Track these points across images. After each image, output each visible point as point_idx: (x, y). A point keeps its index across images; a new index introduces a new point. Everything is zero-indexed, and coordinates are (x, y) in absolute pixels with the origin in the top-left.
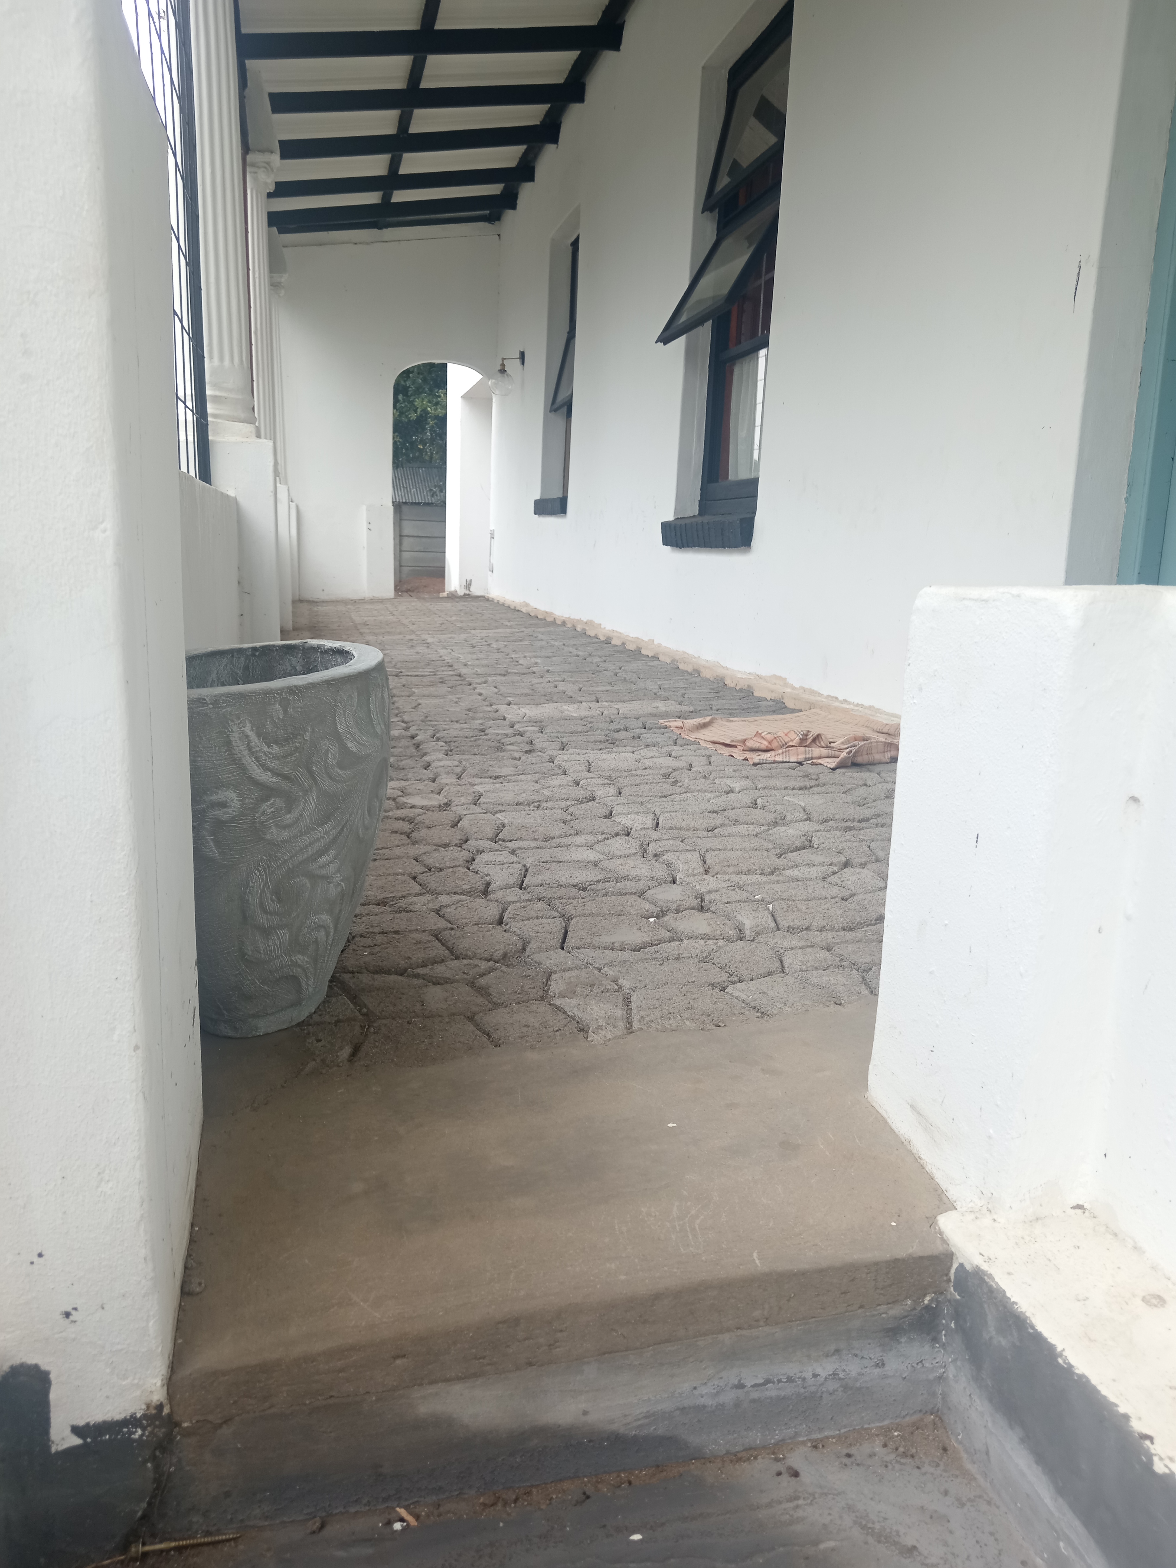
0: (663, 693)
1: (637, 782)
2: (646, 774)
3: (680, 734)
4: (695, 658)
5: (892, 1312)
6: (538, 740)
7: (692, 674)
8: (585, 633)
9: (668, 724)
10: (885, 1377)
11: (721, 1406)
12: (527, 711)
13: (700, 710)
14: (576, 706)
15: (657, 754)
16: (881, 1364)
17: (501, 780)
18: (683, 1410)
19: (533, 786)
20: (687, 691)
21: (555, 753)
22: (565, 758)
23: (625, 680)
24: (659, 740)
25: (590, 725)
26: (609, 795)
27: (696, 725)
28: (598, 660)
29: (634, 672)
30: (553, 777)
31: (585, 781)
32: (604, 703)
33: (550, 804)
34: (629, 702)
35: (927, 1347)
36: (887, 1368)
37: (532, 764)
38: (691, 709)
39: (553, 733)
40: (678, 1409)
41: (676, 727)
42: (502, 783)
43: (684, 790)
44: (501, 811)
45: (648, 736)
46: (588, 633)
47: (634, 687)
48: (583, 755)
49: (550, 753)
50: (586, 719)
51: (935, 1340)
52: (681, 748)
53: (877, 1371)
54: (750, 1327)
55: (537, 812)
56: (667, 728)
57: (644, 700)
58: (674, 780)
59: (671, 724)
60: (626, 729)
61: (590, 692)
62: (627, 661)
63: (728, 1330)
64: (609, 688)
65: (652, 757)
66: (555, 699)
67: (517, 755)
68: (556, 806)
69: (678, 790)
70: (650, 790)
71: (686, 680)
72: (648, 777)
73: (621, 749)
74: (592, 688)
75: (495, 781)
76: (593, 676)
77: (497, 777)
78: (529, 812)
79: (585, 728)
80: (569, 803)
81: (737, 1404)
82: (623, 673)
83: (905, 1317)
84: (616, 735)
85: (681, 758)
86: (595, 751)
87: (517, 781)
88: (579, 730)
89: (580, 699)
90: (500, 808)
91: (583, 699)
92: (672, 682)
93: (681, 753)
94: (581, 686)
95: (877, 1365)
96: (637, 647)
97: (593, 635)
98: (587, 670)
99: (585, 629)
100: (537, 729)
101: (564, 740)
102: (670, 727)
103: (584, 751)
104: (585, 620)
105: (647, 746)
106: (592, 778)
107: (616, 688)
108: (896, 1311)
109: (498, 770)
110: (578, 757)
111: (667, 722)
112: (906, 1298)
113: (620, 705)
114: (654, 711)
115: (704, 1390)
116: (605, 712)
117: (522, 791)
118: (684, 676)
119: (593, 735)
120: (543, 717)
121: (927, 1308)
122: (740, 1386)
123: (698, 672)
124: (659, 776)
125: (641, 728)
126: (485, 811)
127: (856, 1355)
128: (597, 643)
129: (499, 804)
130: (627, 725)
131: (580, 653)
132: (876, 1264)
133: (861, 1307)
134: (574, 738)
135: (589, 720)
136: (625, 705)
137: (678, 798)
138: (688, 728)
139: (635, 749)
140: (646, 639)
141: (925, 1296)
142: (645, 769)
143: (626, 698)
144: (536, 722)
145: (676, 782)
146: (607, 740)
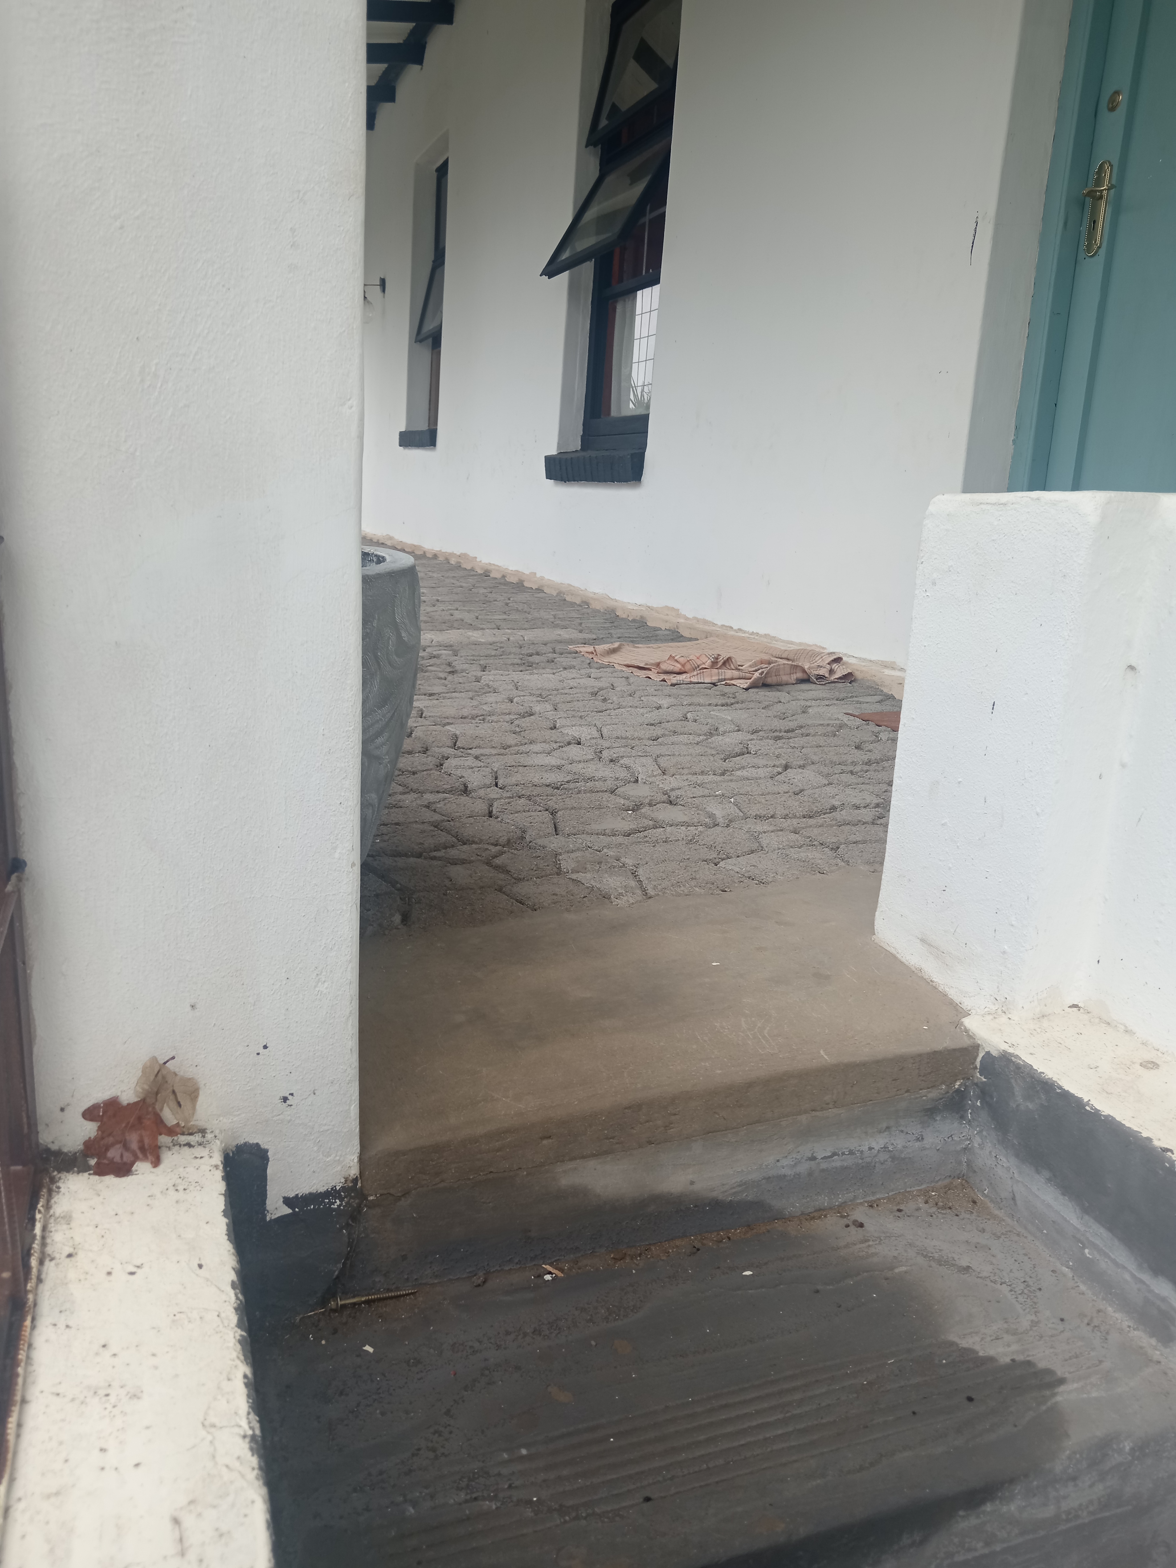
0: (560, 622)
1: (569, 699)
2: (574, 692)
3: (592, 658)
4: (582, 590)
5: (930, 1095)
6: (456, 662)
7: (581, 606)
8: (460, 566)
9: (577, 649)
10: (924, 1149)
11: (798, 1175)
12: (433, 637)
13: (602, 638)
14: (480, 632)
15: (579, 676)
16: (920, 1139)
17: (436, 697)
18: (768, 1179)
19: (470, 702)
20: (583, 621)
21: (480, 674)
22: (491, 678)
23: (517, 610)
24: (574, 664)
25: (502, 650)
26: (548, 710)
27: (607, 651)
28: (485, 591)
29: (524, 603)
30: (487, 695)
31: (519, 698)
32: (507, 630)
33: (494, 718)
34: (530, 630)
35: (956, 1124)
36: (925, 1142)
37: (460, 683)
38: (594, 637)
39: (468, 656)
40: (764, 1178)
41: (587, 652)
42: (437, 699)
43: (617, 706)
44: (449, 724)
45: (562, 660)
46: (464, 566)
47: (530, 617)
48: (506, 675)
49: (474, 673)
50: (495, 644)
51: (962, 1117)
52: (598, 671)
53: (917, 1144)
54: (822, 1109)
55: (484, 724)
56: (576, 653)
57: (544, 628)
58: (603, 698)
59: (581, 649)
60: (538, 654)
61: (488, 621)
62: (513, 593)
63: (806, 1112)
64: (505, 617)
65: (574, 678)
66: (455, 625)
67: (442, 675)
68: (501, 720)
69: (611, 706)
70: (585, 706)
71: (578, 610)
72: (577, 695)
73: (541, 671)
74: (489, 617)
75: (430, 698)
76: (485, 605)
77: (431, 695)
78: (477, 725)
79: (498, 652)
80: (512, 717)
81: (810, 1174)
82: (514, 604)
83: (941, 1099)
84: (531, 659)
85: (602, 679)
86: (517, 673)
87: (451, 698)
88: (493, 654)
89: (481, 626)
90: (447, 721)
91: (484, 626)
92: (564, 612)
93: (599, 675)
94: (477, 615)
95: (918, 1139)
96: (519, 580)
97: (469, 568)
98: (477, 600)
99: (460, 563)
100: (451, 652)
101: (482, 662)
102: (581, 652)
103: (507, 673)
104: (458, 554)
105: (565, 669)
106: (524, 696)
107: (512, 617)
108: (934, 1094)
109: (429, 688)
110: (503, 678)
111: (576, 647)
112: (942, 1083)
113: (522, 633)
114: (559, 638)
115: (784, 1162)
116: (511, 638)
117: (462, 707)
118: (574, 607)
119: (508, 658)
120: (452, 642)
121: (958, 1091)
122: (813, 1158)
123: (587, 604)
124: (587, 694)
125: (552, 653)
126: (434, 724)
127: (902, 1131)
128: (475, 575)
129: (445, 718)
130: (538, 650)
131: (464, 585)
132: (920, 1055)
133: (908, 1091)
134: (491, 661)
135: (499, 645)
136: (528, 632)
137: (613, 713)
138: (599, 653)
139: (555, 671)
140: (527, 572)
141: (955, 1081)
142: (571, 688)
143: (526, 626)
144: (446, 646)
145: (605, 700)
146: (524, 664)
